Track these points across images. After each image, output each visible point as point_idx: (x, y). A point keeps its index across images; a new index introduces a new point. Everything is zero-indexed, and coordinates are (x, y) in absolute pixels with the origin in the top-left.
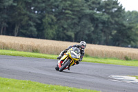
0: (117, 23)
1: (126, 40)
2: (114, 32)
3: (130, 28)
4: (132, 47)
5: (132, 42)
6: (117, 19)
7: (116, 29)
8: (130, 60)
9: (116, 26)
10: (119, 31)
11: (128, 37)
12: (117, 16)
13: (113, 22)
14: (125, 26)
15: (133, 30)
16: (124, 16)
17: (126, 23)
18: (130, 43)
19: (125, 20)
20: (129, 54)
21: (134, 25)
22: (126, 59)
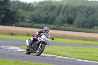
0: (5, 9)
1: (11, 21)
2: (3, 16)
3: (14, 13)
4: (16, 26)
5: (16, 22)
6: (5, 6)
7: (4, 13)
8: (15, 35)
9: (4, 11)
10: (7, 15)
11: (13, 19)
13: (2, 8)
14: (10, 11)
15: (16, 14)
16: (10, 4)
17: (11, 9)
18: (14, 23)
19: (10, 7)
20: (14, 31)
22: (12, 34)
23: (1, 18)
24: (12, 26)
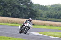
0: (30, 9)
1: (34, 16)
2: (29, 13)
3: (36, 11)
4: (37, 19)
5: (37, 17)
6: (30, 7)
7: (29, 12)
8: (36, 25)
9: (30, 10)
10: (31, 13)
11: (35, 15)
12: (30, 6)
13: (28, 9)
14: (33, 11)
16: (33, 6)
18: (36, 18)
19: (33, 8)
20: (36, 22)
21: (38, 10)
23: (28, 15)
24: (34, 19)
